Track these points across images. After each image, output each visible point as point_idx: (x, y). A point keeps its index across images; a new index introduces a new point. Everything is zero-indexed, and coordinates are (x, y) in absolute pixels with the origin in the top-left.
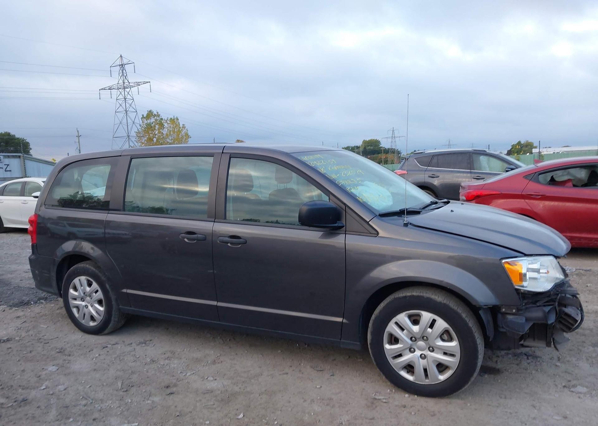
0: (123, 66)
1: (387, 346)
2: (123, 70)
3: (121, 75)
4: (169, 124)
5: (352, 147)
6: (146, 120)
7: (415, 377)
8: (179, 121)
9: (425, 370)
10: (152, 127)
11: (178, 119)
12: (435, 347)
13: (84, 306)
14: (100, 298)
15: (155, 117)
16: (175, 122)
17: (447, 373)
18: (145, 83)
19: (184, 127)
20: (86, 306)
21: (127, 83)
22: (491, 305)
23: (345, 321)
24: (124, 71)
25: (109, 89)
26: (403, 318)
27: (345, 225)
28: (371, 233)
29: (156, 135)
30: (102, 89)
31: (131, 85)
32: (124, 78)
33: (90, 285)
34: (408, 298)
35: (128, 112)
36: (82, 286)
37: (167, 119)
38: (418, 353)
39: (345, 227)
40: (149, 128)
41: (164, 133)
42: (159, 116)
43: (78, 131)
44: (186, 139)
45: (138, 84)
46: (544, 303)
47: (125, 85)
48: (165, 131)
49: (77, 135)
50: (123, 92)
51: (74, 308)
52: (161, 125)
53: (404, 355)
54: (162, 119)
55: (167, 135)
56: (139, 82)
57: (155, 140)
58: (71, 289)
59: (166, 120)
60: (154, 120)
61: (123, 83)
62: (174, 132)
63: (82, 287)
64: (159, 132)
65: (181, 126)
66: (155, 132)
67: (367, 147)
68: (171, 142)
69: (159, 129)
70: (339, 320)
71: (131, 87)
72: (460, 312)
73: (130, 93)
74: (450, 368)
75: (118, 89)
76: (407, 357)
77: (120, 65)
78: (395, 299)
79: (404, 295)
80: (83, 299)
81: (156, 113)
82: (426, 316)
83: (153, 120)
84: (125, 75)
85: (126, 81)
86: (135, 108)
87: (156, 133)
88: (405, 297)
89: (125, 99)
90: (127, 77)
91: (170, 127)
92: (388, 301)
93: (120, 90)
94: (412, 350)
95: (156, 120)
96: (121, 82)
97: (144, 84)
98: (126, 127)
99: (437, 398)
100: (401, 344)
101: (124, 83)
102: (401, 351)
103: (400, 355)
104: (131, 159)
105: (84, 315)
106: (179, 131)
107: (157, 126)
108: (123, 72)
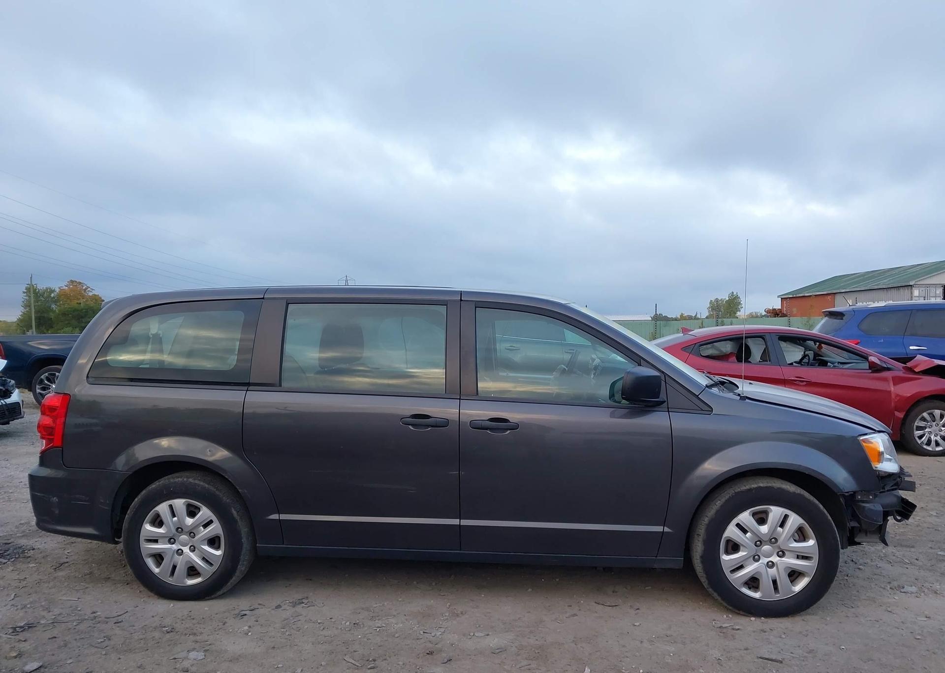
1: (725, 558)
7: (761, 592)
9: (775, 582)
12: (786, 550)
13: (175, 550)
14: (217, 534)
17: (801, 583)
20: (180, 552)
23: (667, 529)
26: (745, 517)
27: (666, 400)
28: (702, 410)
33: (192, 512)
34: (754, 491)
36: (174, 516)
38: (764, 560)
39: (666, 403)
46: (892, 486)
51: (150, 557)
53: (746, 566)
58: (146, 523)
63: (175, 519)
70: (659, 529)
74: (806, 575)
76: (750, 569)
78: (737, 494)
79: (748, 487)
80: (172, 540)
82: (776, 512)
88: (750, 490)
92: (727, 497)
94: (756, 559)
99: (790, 616)
100: (743, 551)
102: (742, 561)
103: (741, 567)
104: (288, 304)
105: (174, 567)
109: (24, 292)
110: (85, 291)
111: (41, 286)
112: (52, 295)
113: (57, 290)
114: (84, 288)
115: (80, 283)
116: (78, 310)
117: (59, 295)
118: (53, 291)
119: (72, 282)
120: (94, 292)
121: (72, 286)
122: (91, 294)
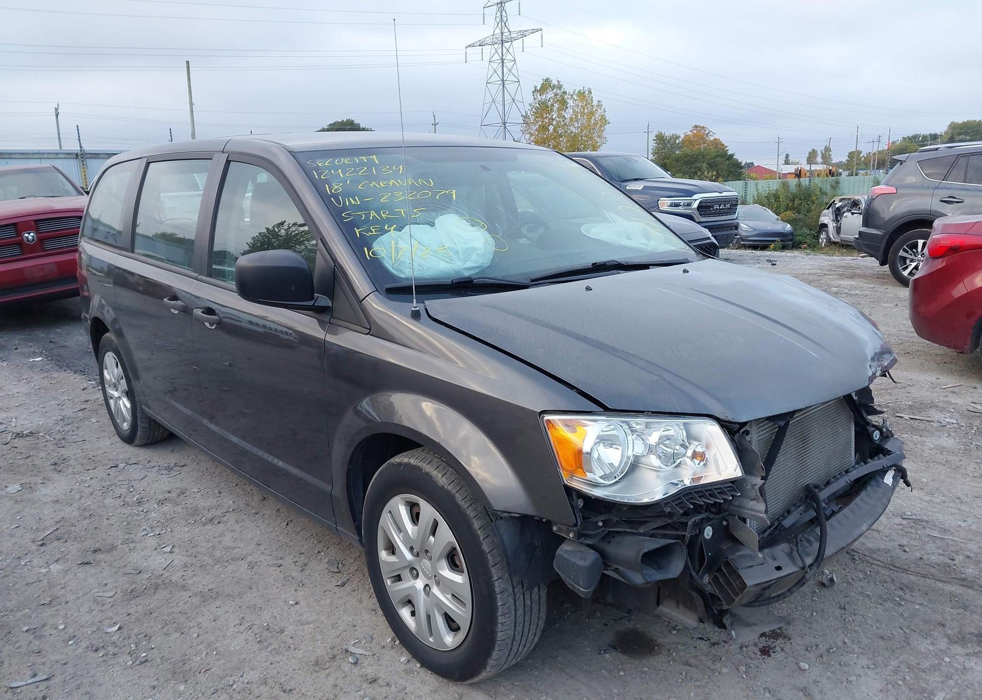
0: (503, 5)
1: (383, 555)
2: (502, 11)
3: (498, 20)
4: (576, 100)
5: (923, 135)
6: (540, 95)
7: (417, 627)
8: (592, 95)
9: (428, 618)
10: (547, 107)
11: (590, 92)
12: (442, 579)
13: (116, 397)
14: (126, 389)
15: (555, 90)
16: (585, 97)
17: (457, 637)
18: (534, 31)
19: (600, 104)
21: (506, 34)
22: (518, 514)
23: (334, 492)
24: (504, 14)
25: (480, 45)
26: (397, 505)
27: (331, 304)
28: (361, 326)
29: (553, 119)
30: (470, 46)
31: (512, 36)
32: (503, 24)
33: (117, 366)
35: (506, 83)
37: (574, 93)
38: (422, 581)
39: (331, 308)
40: (543, 109)
41: (566, 116)
42: (560, 87)
43: (434, 116)
44: (601, 126)
45: (523, 34)
47: (504, 37)
48: (568, 114)
49: (433, 122)
50: (500, 49)
52: (563, 103)
53: (404, 579)
54: (565, 93)
55: (571, 119)
56: (525, 31)
57: (551, 128)
59: (572, 93)
60: (553, 95)
61: (500, 34)
62: (583, 114)
63: (112, 369)
64: (559, 116)
65: (595, 103)
66: (553, 115)
67: (956, 136)
68: (577, 131)
69: (559, 110)
70: (328, 488)
71: (512, 40)
72: (472, 515)
73: (511, 50)
74: (460, 628)
75: (493, 44)
76: (407, 585)
77: (498, 4)
80: (115, 388)
81: (556, 83)
82: (427, 511)
83: (550, 95)
84: (505, 19)
85: (506, 30)
86: (517, 75)
87: (554, 117)
89: (502, 60)
90: (507, 24)
91: (578, 106)
93: (496, 46)
94: (413, 573)
95: (556, 95)
96: (498, 31)
97: (532, 33)
98: (500, 108)
100: (397, 556)
101: (502, 33)
102: (399, 569)
103: (400, 578)
104: (148, 164)
105: (118, 411)
106: (592, 113)
107: (556, 105)
108: (502, 16)
109: (654, 140)
110: (707, 136)
111: (668, 133)
112: (677, 141)
113: (682, 136)
114: (706, 132)
115: (703, 127)
116: (689, 156)
117: (683, 141)
118: (678, 137)
119: (696, 127)
120: (716, 137)
121: (695, 131)
122: (712, 138)
